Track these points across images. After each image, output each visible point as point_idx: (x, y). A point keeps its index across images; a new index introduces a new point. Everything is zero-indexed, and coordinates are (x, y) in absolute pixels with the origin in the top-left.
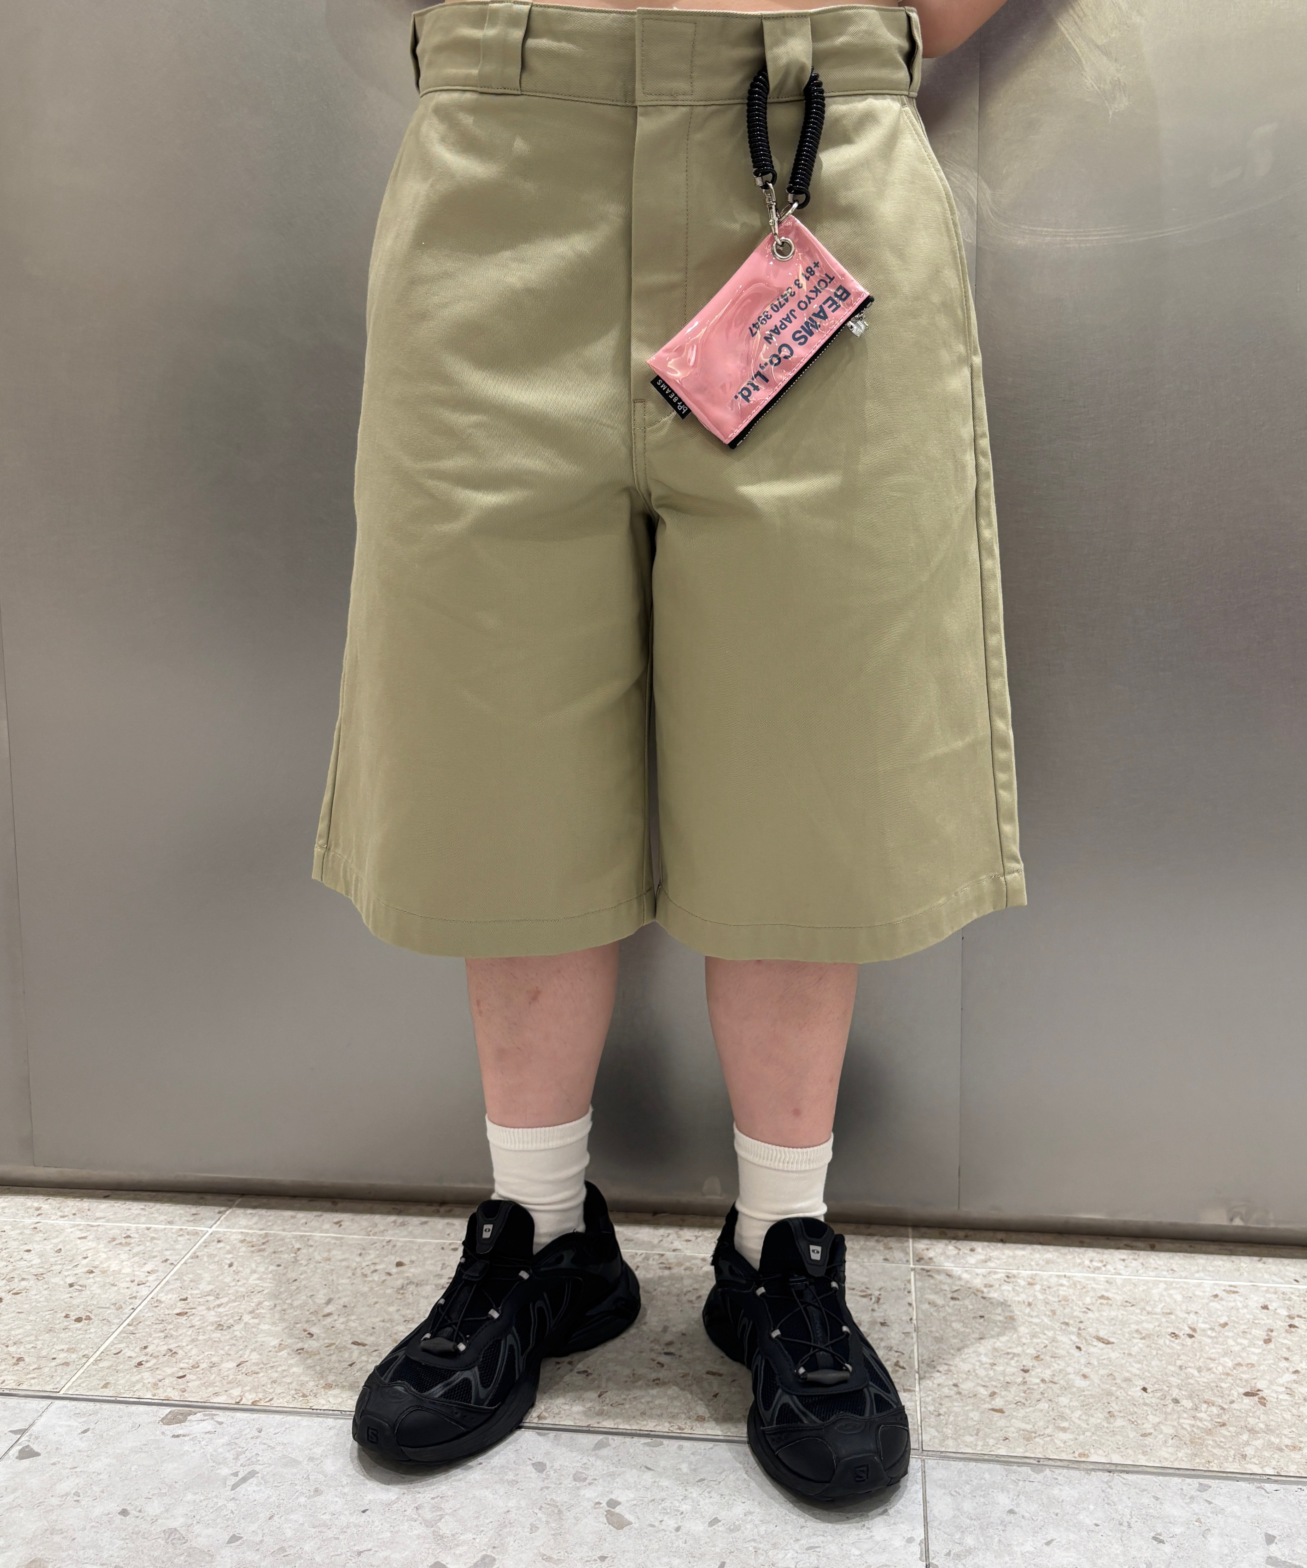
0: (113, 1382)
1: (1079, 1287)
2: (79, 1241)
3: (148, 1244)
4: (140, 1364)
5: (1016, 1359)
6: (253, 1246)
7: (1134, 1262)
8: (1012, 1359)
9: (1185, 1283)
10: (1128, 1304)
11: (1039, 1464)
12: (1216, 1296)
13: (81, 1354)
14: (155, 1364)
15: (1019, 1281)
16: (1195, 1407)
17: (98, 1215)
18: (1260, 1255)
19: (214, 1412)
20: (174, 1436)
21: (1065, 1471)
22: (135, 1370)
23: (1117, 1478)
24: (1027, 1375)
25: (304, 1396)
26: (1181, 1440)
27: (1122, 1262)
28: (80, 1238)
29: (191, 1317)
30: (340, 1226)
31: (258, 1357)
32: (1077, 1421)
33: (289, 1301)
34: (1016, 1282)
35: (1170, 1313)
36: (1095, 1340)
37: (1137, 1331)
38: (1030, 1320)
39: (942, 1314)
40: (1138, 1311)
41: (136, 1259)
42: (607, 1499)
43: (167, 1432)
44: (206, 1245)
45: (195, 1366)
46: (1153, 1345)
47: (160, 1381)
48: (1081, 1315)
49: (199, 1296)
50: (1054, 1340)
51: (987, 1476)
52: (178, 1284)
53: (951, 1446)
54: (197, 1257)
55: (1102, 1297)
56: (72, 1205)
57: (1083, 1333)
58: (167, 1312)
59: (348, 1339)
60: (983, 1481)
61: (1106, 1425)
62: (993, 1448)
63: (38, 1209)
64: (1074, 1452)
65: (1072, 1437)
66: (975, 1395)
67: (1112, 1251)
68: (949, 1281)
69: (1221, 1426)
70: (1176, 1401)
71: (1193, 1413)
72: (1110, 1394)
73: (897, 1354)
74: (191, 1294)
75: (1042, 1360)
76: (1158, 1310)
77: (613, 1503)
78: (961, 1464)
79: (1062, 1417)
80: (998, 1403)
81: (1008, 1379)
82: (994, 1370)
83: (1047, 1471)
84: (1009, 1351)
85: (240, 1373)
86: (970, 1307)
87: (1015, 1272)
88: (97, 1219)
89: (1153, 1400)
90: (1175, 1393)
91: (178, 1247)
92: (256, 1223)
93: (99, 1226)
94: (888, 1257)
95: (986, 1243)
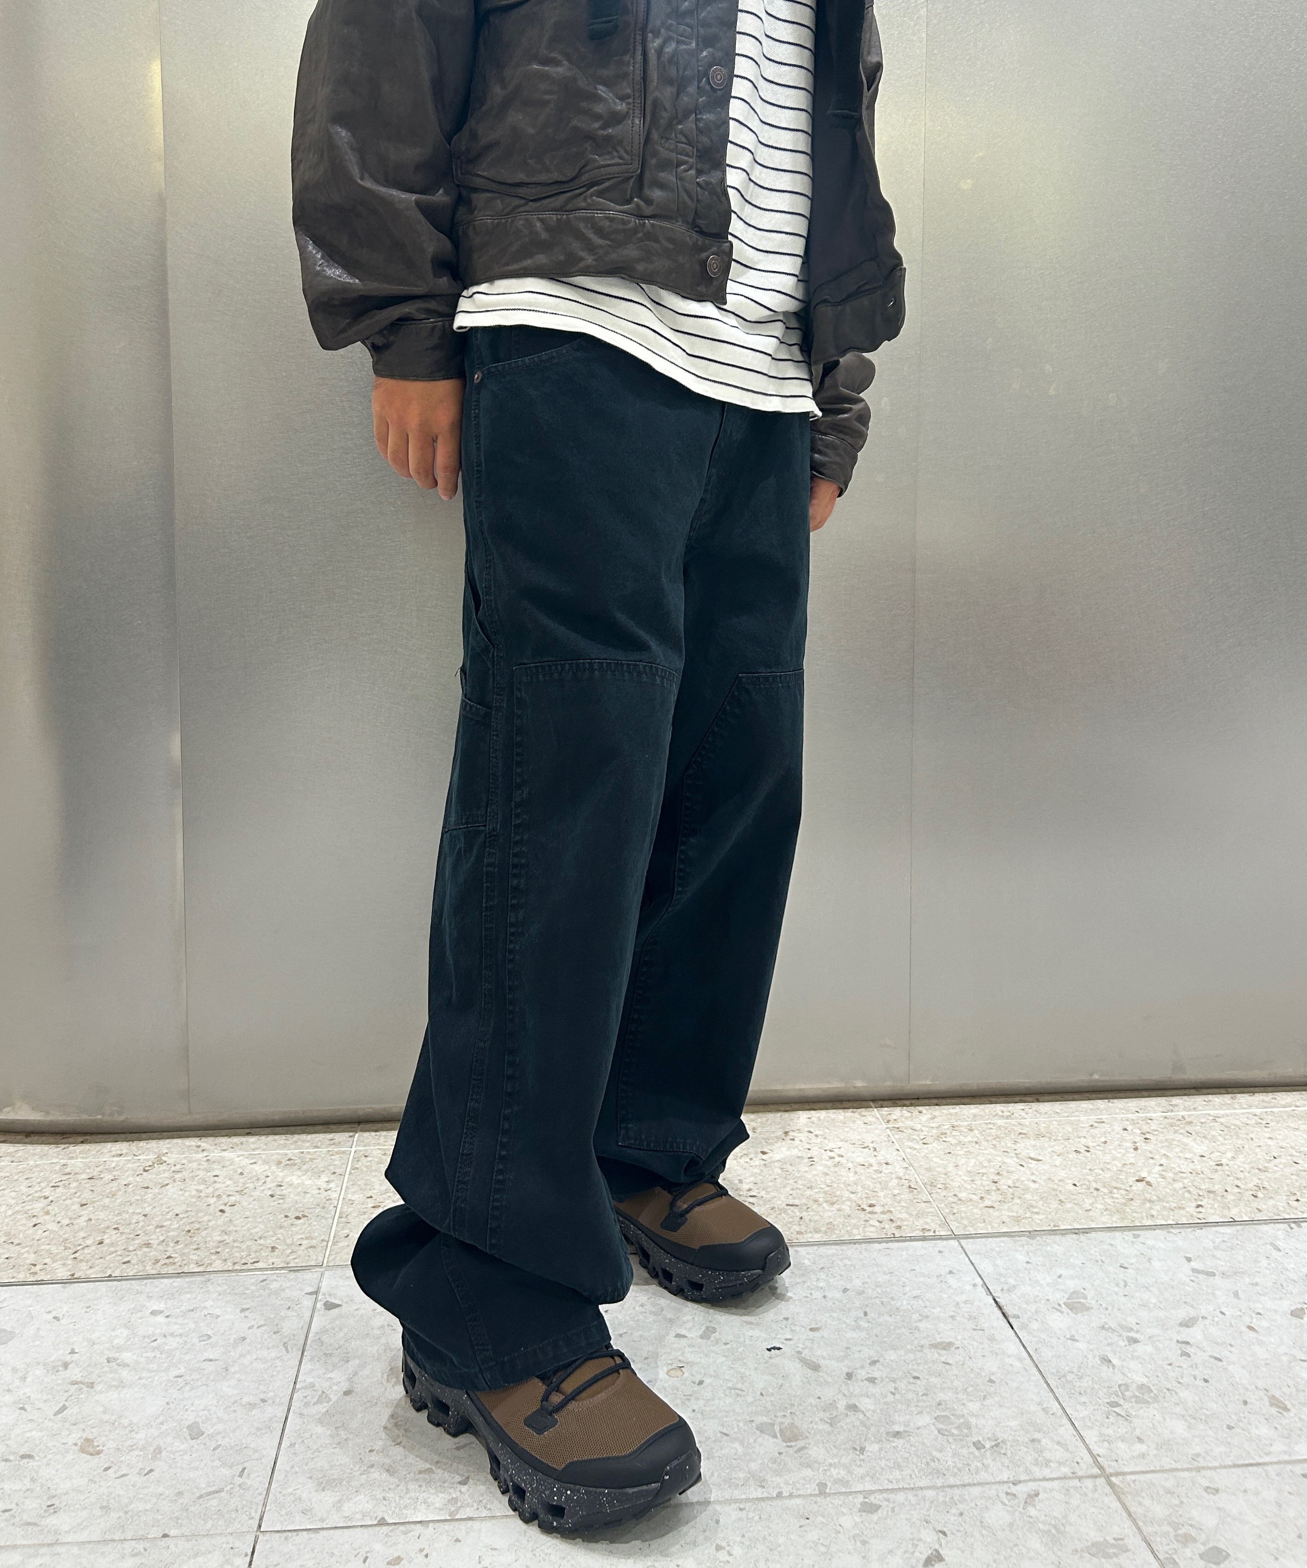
1: (1003, 1129)
2: (252, 1166)
3: (310, 1163)
7: (1030, 1111)
8: (983, 1176)
11: (1031, 1234)
12: (1092, 1126)
13: (319, 1240)
15: (962, 1129)
16: (1110, 1192)
17: (253, 1146)
23: (1082, 1237)
24: (997, 1185)
26: (1111, 1211)
27: (1022, 1111)
28: (251, 1164)
32: (1042, 1207)
34: (960, 1129)
35: (1069, 1139)
36: (1029, 1159)
37: (1053, 1152)
38: (982, 1152)
39: (923, 1154)
40: (1047, 1140)
41: (309, 1173)
44: (358, 1159)
46: (1068, 1159)
48: (1013, 1146)
50: (1003, 1163)
51: (1002, 1244)
52: (356, 1188)
53: (971, 1231)
54: (357, 1168)
55: (1021, 1133)
56: (226, 1141)
57: (1020, 1156)
58: (364, 1206)
60: (1002, 1248)
61: (1061, 1208)
62: (999, 1229)
64: (1050, 1225)
65: (1043, 1217)
66: (971, 1200)
67: (1013, 1104)
68: (915, 1133)
69: (1130, 1200)
71: (1110, 1195)
72: (1054, 1190)
74: (374, 1193)
75: (1002, 1175)
78: (984, 1240)
79: (1033, 1207)
80: (988, 1203)
81: (987, 1188)
82: (975, 1184)
83: (1038, 1238)
84: (978, 1171)
86: (939, 1148)
87: (956, 1123)
88: (254, 1150)
89: (1083, 1191)
90: (1094, 1185)
91: (336, 1163)
92: (386, 1142)
93: (259, 1154)
94: (866, 1122)
95: (927, 1107)
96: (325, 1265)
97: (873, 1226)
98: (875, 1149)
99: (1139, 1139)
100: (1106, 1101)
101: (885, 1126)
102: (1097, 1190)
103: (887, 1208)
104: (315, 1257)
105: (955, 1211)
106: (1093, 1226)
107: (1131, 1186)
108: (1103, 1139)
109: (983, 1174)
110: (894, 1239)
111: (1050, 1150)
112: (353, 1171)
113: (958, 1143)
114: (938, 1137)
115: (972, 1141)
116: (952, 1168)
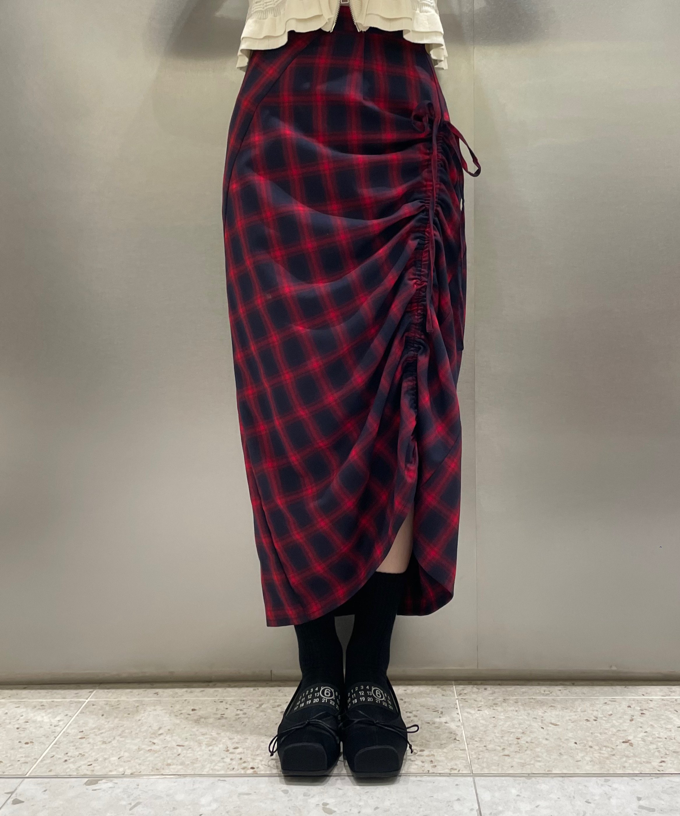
0: (54, 769)
1: (539, 702)
3: (55, 708)
4: (66, 761)
5: (513, 734)
6: (112, 706)
7: (565, 691)
8: (511, 734)
9: (591, 699)
10: (564, 708)
11: (529, 776)
12: (606, 703)
13: (33, 758)
14: (74, 760)
16: (600, 749)
17: (23, 696)
18: (626, 685)
19: (111, 779)
20: (93, 790)
21: (541, 778)
22: (64, 763)
24: (519, 740)
25: (157, 769)
26: (595, 762)
27: (559, 691)
29: (88, 739)
30: (158, 694)
31: (129, 754)
32: (545, 757)
33: (138, 729)
34: (508, 702)
35: (585, 711)
36: (550, 724)
37: (570, 720)
38: (518, 717)
39: (474, 717)
40: (569, 711)
41: (50, 715)
42: (322, 803)
43: (89, 789)
44: (86, 707)
45: (96, 760)
46: (578, 725)
47: (79, 767)
48: (542, 714)
49: (89, 730)
50: (530, 725)
51: (505, 782)
52: (76, 725)
53: (486, 771)
54: (83, 713)
55: (551, 706)
56: (8, 692)
57: (544, 722)
58: (74, 738)
59: (174, 744)
60: (503, 784)
61: (559, 758)
62: (507, 771)
64: (545, 770)
65: (543, 764)
66: (495, 750)
67: (554, 686)
68: (476, 703)
69: (612, 756)
71: (599, 751)
72: (560, 746)
73: (455, 735)
74: (85, 729)
75: (526, 734)
76: (579, 710)
77: (325, 804)
78: (491, 778)
79: (538, 757)
80: (506, 752)
81: (510, 742)
82: (503, 739)
83: (533, 779)
84: (509, 731)
85: (121, 762)
86: (488, 713)
87: (508, 698)
88: (23, 698)
89: (580, 747)
90: (590, 744)
91: (72, 709)
92: (112, 696)
93: (25, 701)
94: (444, 694)
95: (492, 686)
96: (28, 775)
98: (442, 713)
99: (637, 714)
100: (624, 687)
101: (456, 697)
102: (591, 747)
104: (23, 769)
105: (480, 757)
106: (578, 771)
107: (617, 746)
108: (611, 712)
109: (512, 732)
110: (428, 773)
111: (568, 718)
112: (79, 715)
113: (503, 711)
114: (490, 706)
115: (514, 710)
116: (491, 727)
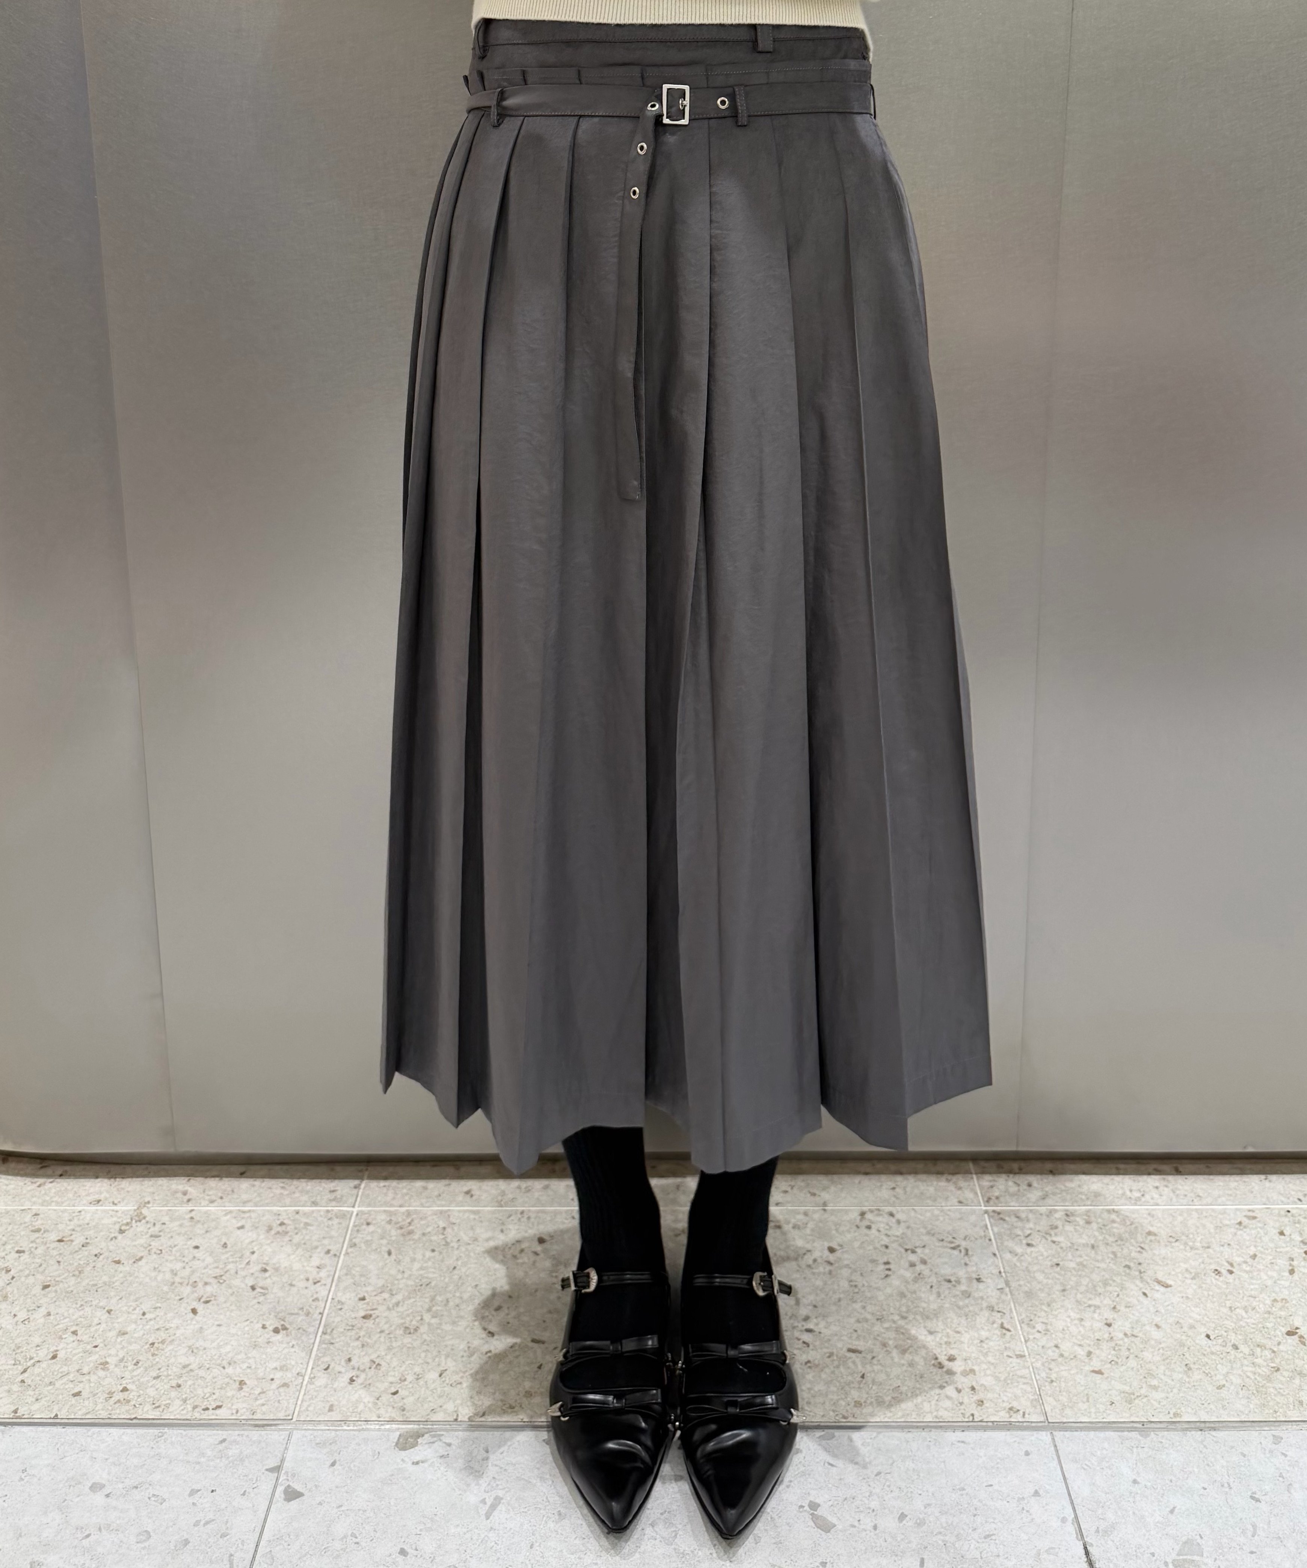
0: (336, 1403)
1: (1128, 1222)
2: (239, 1232)
3: (304, 1232)
4: (352, 1380)
5: (1098, 1311)
6: (401, 1228)
7: (1166, 1189)
8: (1094, 1312)
9: (1213, 1210)
10: (1171, 1239)
11: (1144, 1427)
12: (1240, 1223)
13: (295, 1372)
14: (366, 1379)
15: (1078, 1219)
16: (1251, 1352)
17: (245, 1197)
20: (413, 1463)
22: (350, 1387)
24: (1111, 1329)
25: (512, 1407)
26: (1249, 1390)
27: (1156, 1190)
28: (239, 1228)
29: (377, 1320)
30: (472, 1196)
31: (454, 1363)
32: (1163, 1377)
33: (458, 1294)
34: (1075, 1221)
35: (1208, 1247)
36: (1156, 1284)
38: (1098, 1264)
39: (1025, 1264)
40: (1182, 1247)
41: (300, 1251)
42: (807, 1502)
43: (406, 1459)
44: (357, 1229)
45: (403, 1380)
46: (1204, 1286)
47: (378, 1399)
48: (1138, 1256)
49: (375, 1293)
50: (1123, 1288)
51: (1106, 1445)
52: (349, 1281)
53: (1070, 1416)
54: (355, 1244)
56: (215, 1186)
57: (1145, 1276)
58: (353, 1316)
60: (1104, 1451)
61: (1187, 1380)
62: (1105, 1415)
63: (185, 1193)
64: (1169, 1413)
65: (1163, 1395)
66: (1076, 1357)
67: (1145, 1177)
68: (1020, 1224)
69: (1276, 1371)
70: (1236, 1347)
71: (1250, 1358)
72: (1182, 1345)
73: (1000, 1314)
74: (367, 1292)
75: (1119, 1311)
77: (814, 1506)
78: (1082, 1434)
79: (1150, 1374)
80: (1095, 1363)
81: (1097, 1336)
82: (1084, 1326)
84: (1090, 1302)
85: (445, 1385)
86: (1045, 1254)
87: (1071, 1208)
88: (245, 1203)
89: (1218, 1349)
90: (1233, 1339)
91: (333, 1233)
92: (394, 1199)
93: (250, 1211)
94: (961, 1199)
95: (1039, 1177)
96: (294, 1420)
97: (948, 1398)
98: (967, 1250)
100: (1263, 1177)
101: (984, 1209)
103: (970, 1365)
104: (286, 1403)
105: (1054, 1376)
106: (1224, 1417)
107: (1279, 1344)
108: (1253, 1250)
110: (973, 1423)
111: (1183, 1266)
112: (350, 1250)
113: (1070, 1247)
114: (1047, 1234)
115: (1088, 1244)
116: (1058, 1293)
